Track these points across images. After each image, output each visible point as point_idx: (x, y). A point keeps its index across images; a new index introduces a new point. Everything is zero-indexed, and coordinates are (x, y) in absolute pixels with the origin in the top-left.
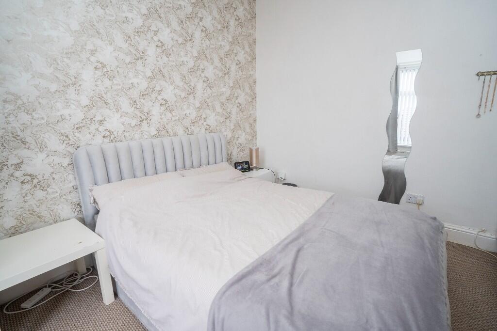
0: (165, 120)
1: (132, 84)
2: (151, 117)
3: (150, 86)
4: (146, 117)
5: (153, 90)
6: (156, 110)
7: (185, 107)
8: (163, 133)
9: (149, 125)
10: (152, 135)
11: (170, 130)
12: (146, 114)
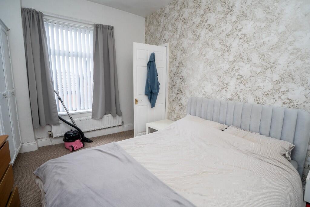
0: (238, 89)
1: (220, 67)
2: (228, 87)
3: (231, 67)
4: (225, 87)
5: (233, 69)
6: (233, 83)
7: (259, 80)
8: (236, 98)
9: (226, 91)
10: (227, 98)
11: (241, 97)
12: (225, 85)
